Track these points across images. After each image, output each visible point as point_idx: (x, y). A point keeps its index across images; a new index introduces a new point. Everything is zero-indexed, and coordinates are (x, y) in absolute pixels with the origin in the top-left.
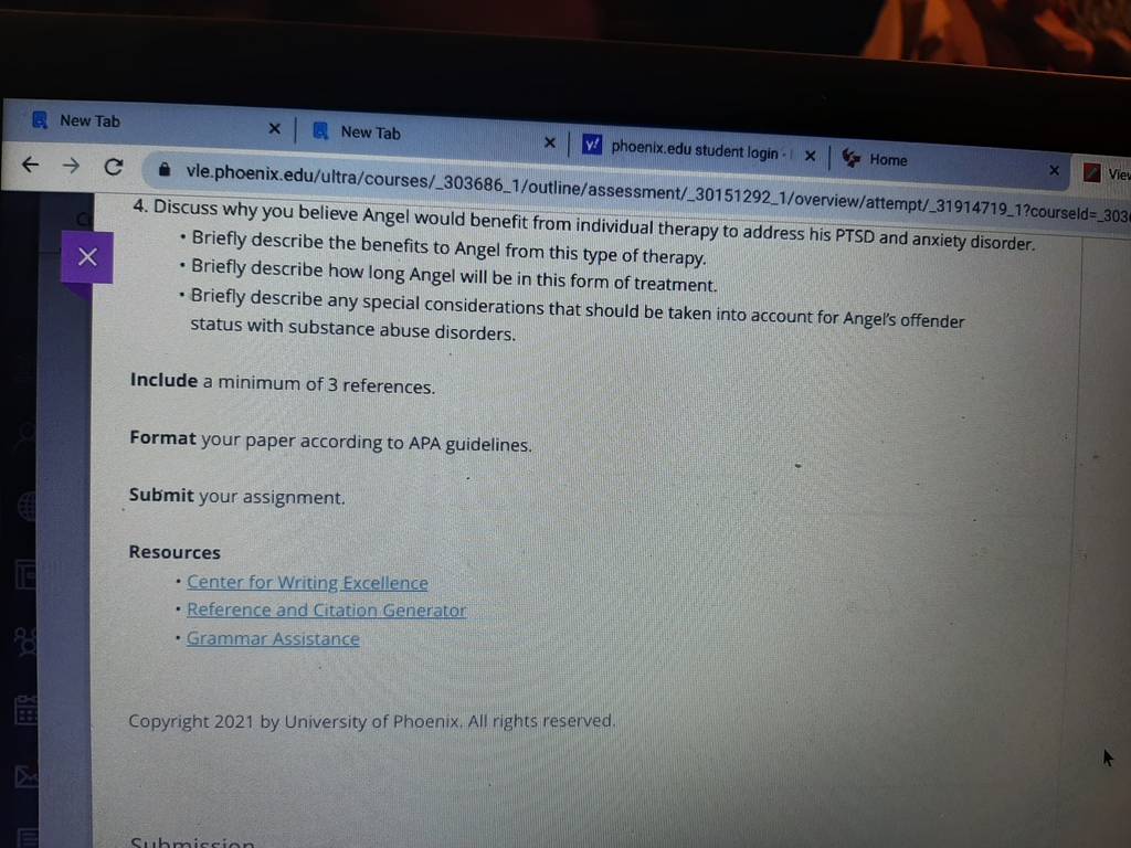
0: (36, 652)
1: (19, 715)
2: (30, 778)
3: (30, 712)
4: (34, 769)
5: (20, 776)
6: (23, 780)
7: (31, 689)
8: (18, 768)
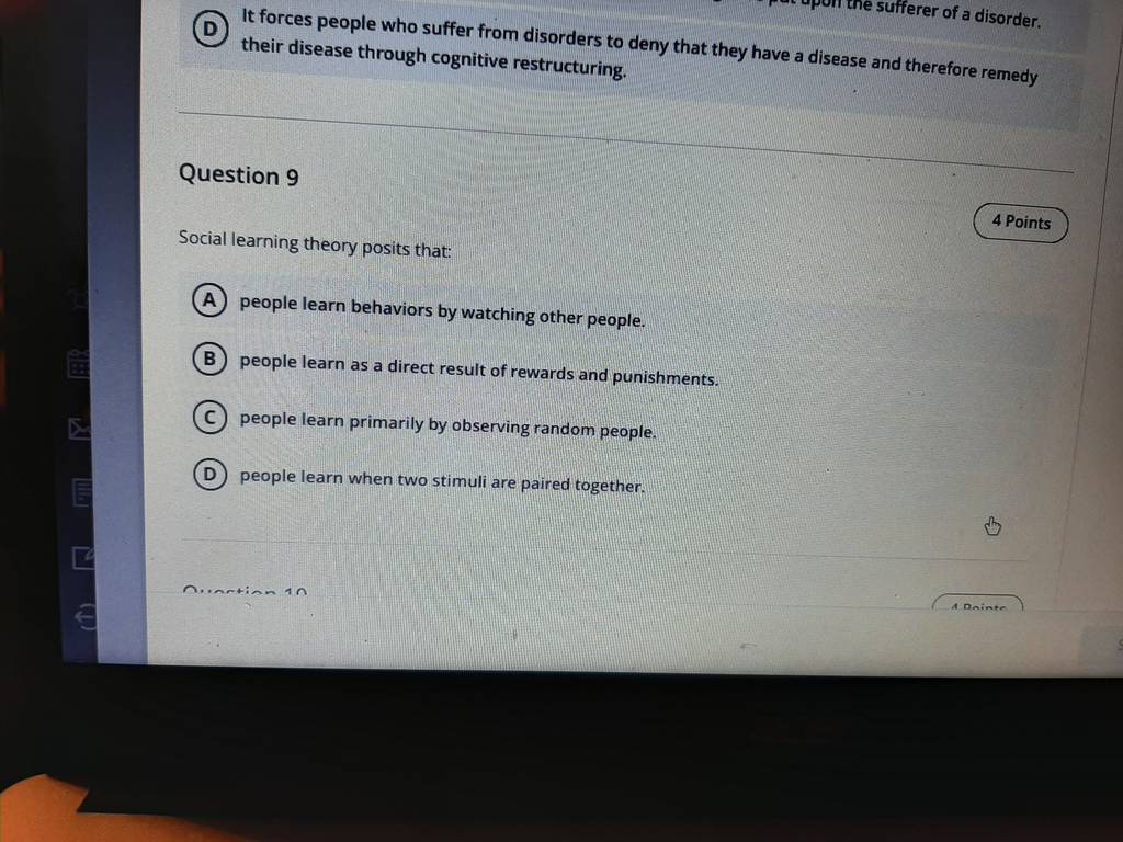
0: (87, 306)
1: (72, 369)
2: (84, 431)
3: (82, 366)
4: (86, 423)
5: (74, 428)
6: (76, 433)
7: (84, 344)
8: (71, 421)
